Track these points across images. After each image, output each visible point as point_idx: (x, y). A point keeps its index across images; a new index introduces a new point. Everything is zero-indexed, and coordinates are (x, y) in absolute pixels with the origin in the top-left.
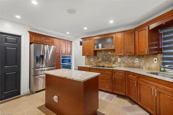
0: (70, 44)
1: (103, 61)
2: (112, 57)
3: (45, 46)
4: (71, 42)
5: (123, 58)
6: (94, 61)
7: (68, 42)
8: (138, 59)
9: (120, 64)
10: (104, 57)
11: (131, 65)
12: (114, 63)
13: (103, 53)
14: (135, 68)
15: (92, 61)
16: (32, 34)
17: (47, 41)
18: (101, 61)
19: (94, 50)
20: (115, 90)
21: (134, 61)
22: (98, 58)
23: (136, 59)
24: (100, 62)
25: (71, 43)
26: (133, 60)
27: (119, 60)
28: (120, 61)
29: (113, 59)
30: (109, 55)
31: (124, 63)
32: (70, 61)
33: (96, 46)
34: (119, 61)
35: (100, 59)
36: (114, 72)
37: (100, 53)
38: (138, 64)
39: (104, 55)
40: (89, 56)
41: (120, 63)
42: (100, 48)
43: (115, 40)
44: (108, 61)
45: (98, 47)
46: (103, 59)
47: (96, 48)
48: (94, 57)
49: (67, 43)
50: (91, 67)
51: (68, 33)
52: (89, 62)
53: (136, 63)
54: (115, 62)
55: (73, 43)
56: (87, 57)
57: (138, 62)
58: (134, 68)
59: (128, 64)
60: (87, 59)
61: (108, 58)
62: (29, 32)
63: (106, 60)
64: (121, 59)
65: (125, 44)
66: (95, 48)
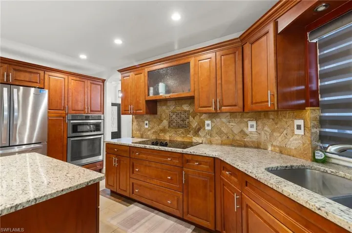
0: (100, 86)
1: (172, 128)
2: (191, 119)
4: (103, 81)
5: (217, 121)
6: (152, 128)
7: (92, 82)
8: (254, 123)
9: (211, 136)
10: (174, 116)
11: (237, 138)
12: (196, 132)
13: (172, 108)
14: (247, 149)
15: (147, 127)
18: (167, 128)
19: (148, 98)
21: (245, 129)
22: (161, 121)
23: (250, 123)
24: (163, 131)
25: (102, 84)
26: (243, 125)
27: (208, 125)
28: (209, 128)
29: (195, 124)
30: (185, 111)
31: (220, 133)
33: (151, 89)
35: (165, 123)
37: (164, 108)
38: (255, 137)
39: (173, 112)
40: (141, 115)
41: (210, 133)
42: (161, 94)
43: (195, 70)
44: (183, 127)
46: (170, 123)
48: (152, 116)
49: (88, 83)
51: (83, 57)
52: (140, 130)
53: (251, 133)
54: (199, 129)
56: (136, 118)
57: (254, 130)
58: (245, 146)
59: (231, 137)
60: (135, 123)
61: (183, 120)
63: (179, 126)
64: (212, 122)
65: (219, 82)
66: (149, 95)
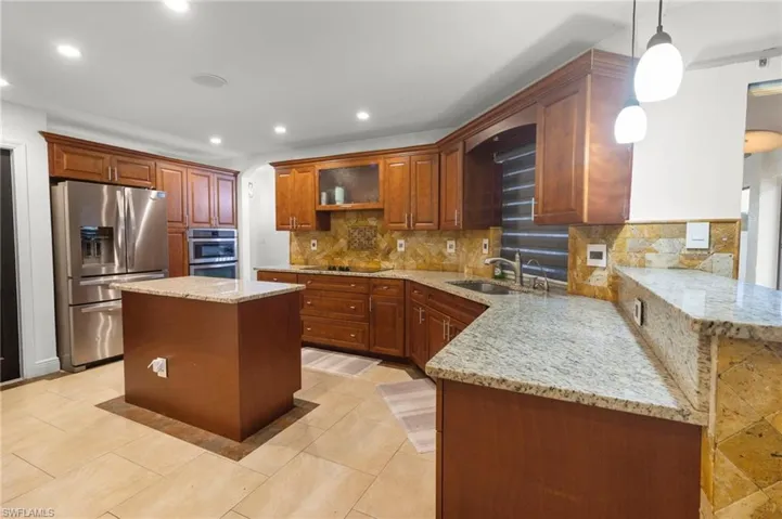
0: (230, 183)
1: (353, 250)
2: (379, 236)
3: (118, 193)
4: (236, 174)
5: (412, 240)
6: (323, 250)
7: (220, 176)
8: (453, 243)
9: (404, 259)
10: (356, 234)
11: (435, 261)
12: (386, 254)
13: (353, 222)
14: (446, 273)
15: (315, 248)
16: (57, 144)
17: (128, 170)
18: (345, 250)
19: (319, 208)
20: (375, 344)
21: (443, 250)
22: (336, 239)
23: (449, 243)
24: (340, 254)
25: (233, 178)
26: (441, 245)
27: (401, 246)
28: (403, 249)
29: (383, 245)
30: (371, 227)
31: (415, 255)
32: (230, 250)
33: (324, 195)
34: (399, 249)
35: (343, 242)
36: (375, 286)
37: (341, 221)
38: (454, 260)
39: (355, 228)
40: (306, 231)
41: (403, 255)
42: (338, 204)
43: (384, 176)
44: (368, 248)
45: (331, 200)
46: (349, 243)
47: (324, 203)
48: (323, 233)
49: (214, 178)
50: (302, 271)
51: (216, 141)
52: (302, 254)
53: (450, 254)
54: (389, 253)
55: (244, 180)
56: (297, 235)
57: (453, 251)
58: (443, 270)
59: (428, 260)
60: (295, 243)
61: (368, 239)
62: (46, 137)
63: (362, 248)
64: (406, 241)
65: (413, 193)
66: (320, 203)
